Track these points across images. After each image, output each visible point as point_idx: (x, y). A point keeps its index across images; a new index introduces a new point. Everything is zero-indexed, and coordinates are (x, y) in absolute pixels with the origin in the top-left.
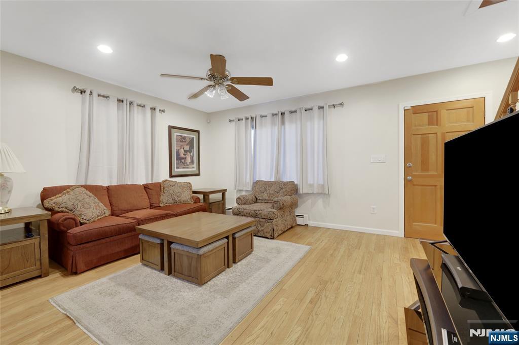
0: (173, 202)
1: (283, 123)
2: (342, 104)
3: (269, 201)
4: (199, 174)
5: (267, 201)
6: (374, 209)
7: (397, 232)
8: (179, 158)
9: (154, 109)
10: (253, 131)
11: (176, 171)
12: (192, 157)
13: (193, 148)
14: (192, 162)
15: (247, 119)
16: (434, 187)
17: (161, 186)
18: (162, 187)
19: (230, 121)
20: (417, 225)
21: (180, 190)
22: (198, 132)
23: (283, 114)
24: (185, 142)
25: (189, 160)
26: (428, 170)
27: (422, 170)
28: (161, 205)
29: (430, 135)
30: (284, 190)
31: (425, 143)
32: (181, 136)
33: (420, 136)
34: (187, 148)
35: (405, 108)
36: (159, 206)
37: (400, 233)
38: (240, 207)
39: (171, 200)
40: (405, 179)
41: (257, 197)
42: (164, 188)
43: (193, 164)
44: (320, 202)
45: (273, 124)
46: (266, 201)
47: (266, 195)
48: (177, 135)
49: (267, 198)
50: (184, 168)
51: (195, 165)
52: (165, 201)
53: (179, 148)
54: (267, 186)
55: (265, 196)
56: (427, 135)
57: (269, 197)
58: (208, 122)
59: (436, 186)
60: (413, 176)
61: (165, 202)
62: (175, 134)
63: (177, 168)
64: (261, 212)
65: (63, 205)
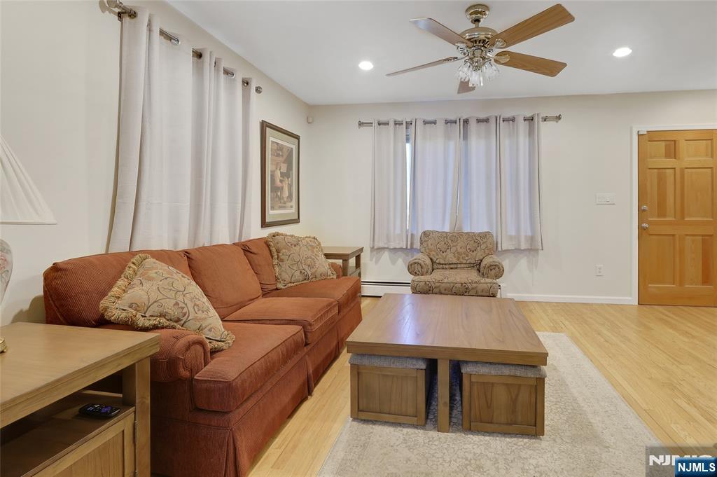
0: (301, 278)
1: (466, 136)
2: (559, 118)
3: (459, 266)
4: (297, 221)
5: (455, 266)
6: (600, 269)
7: (630, 298)
8: (275, 189)
9: (246, 83)
10: (408, 147)
11: (272, 214)
12: (290, 186)
13: (292, 170)
14: (290, 196)
15: (396, 123)
16: (671, 237)
17: (268, 246)
18: (273, 249)
19: (361, 124)
20: (653, 287)
21: (309, 253)
22: (297, 138)
23: (466, 122)
24: (282, 156)
25: (286, 194)
26: (665, 216)
27: (659, 216)
28: (280, 286)
29: (667, 171)
30: (483, 247)
31: (661, 180)
32: (278, 144)
33: (656, 170)
34: (284, 168)
35: (640, 133)
36: (277, 289)
37: (633, 299)
38: (417, 278)
39: (298, 273)
40: (640, 227)
41: (435, 259)
42: (278, 251)
43: (291, 200)
44: (523, 262)
45: (448, 137)
46: (452, 266)
47: (452, 255)
48: (273, 142)
49: (455, 261)
50: (281, 208)
51: (294, 203)
52: (286, 276)
53: (274, 168)
54: (450, 241)
55: (450, 257)
56: (664, 170)
57: (458, 259)
58: (310, 121)
59: (673, 235)
60: (649, 223)
61: (288, 279)
62: (271, 139)
63: (273, 208)
64: (474, 285)
65: (154, 309)
